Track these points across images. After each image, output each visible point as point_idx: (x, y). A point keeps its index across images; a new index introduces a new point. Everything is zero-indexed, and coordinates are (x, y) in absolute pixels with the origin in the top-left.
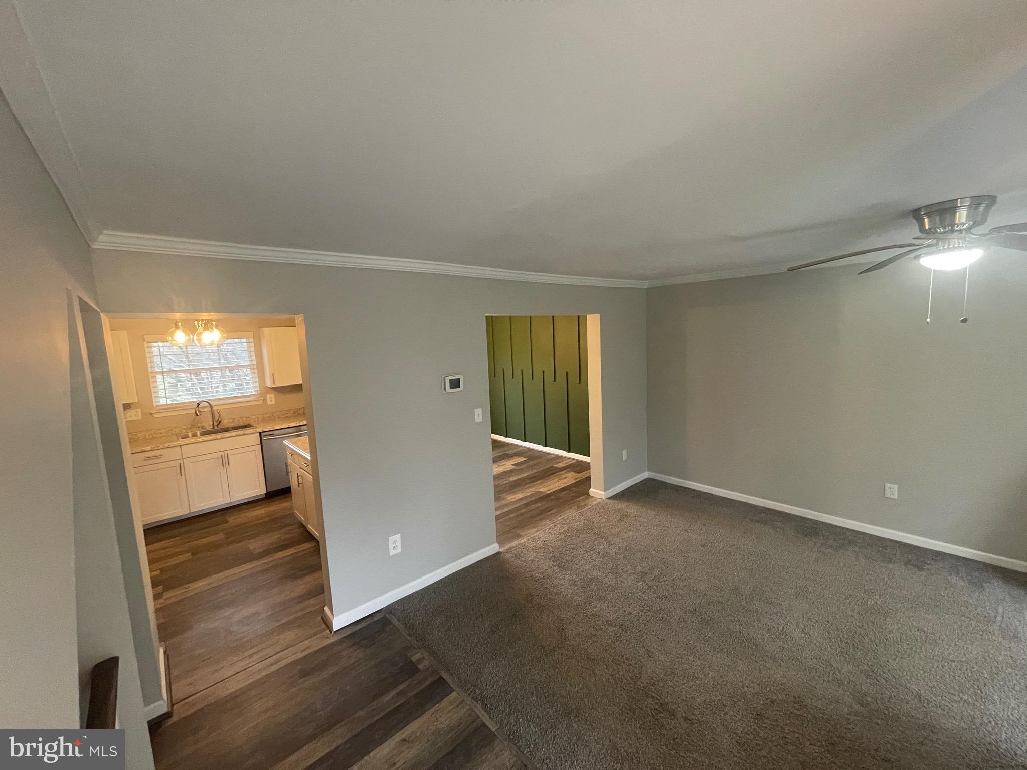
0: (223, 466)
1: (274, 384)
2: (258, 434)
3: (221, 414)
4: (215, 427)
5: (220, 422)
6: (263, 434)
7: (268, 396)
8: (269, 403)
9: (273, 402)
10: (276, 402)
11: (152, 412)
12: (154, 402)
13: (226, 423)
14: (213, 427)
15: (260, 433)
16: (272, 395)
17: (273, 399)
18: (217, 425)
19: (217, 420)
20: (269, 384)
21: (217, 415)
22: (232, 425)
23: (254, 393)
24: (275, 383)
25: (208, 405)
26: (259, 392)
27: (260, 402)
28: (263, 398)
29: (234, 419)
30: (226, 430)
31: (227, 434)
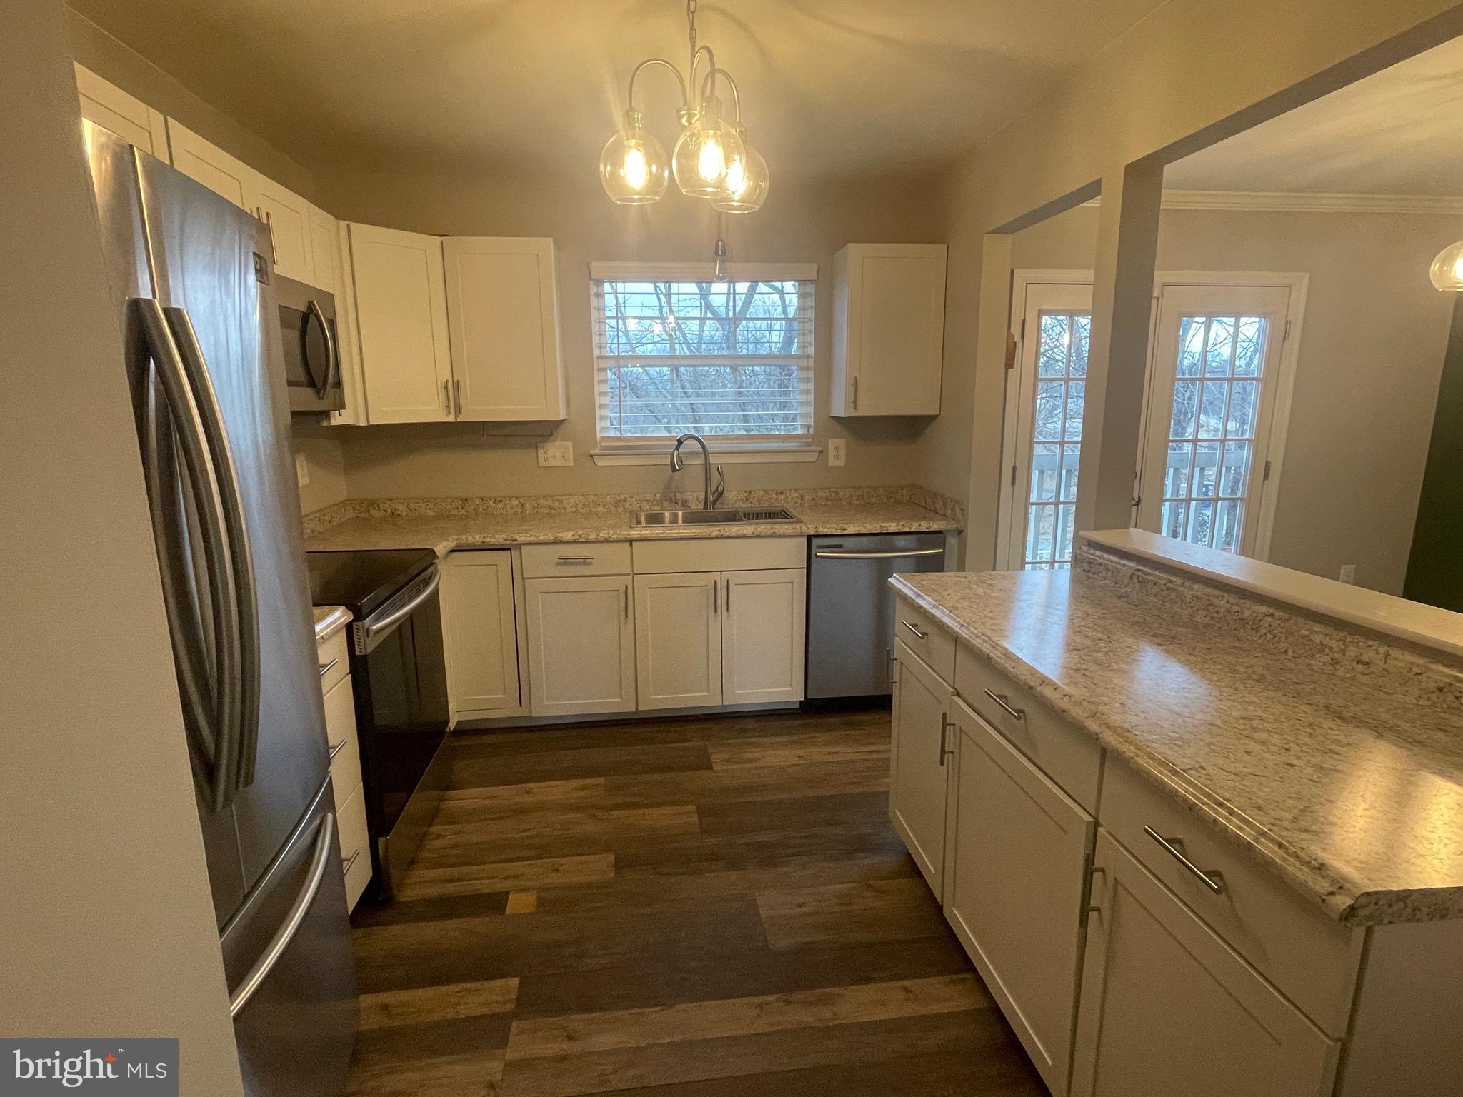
0: (716, 612)
1: (855, 408)
2: (805, 540)
3: (725, 477)
4: (710, 507)
5: (721, 494)
6: (815, 542)
7: (832, 443)
8: (832, 462)
9: (842, 462)
10: (847, 462)
11: (592, 452)
12: (598, 429)
13: (733, 499)
14: (705, 507)
15: (809, 538)
16: (841, 442)
17: (842, 453)
18: (714, 503)
19: (714, 489)
20: (840, 408)
21: (715, 477)
22: (744, 506)
23: (799, 432)
24: (859, 406)
25: (699, 448)
26: (811, 431)
27: (812, 458)
28: (820, 449)
29: (750, 492)
30: (732, 517)
31: (734, 529)
